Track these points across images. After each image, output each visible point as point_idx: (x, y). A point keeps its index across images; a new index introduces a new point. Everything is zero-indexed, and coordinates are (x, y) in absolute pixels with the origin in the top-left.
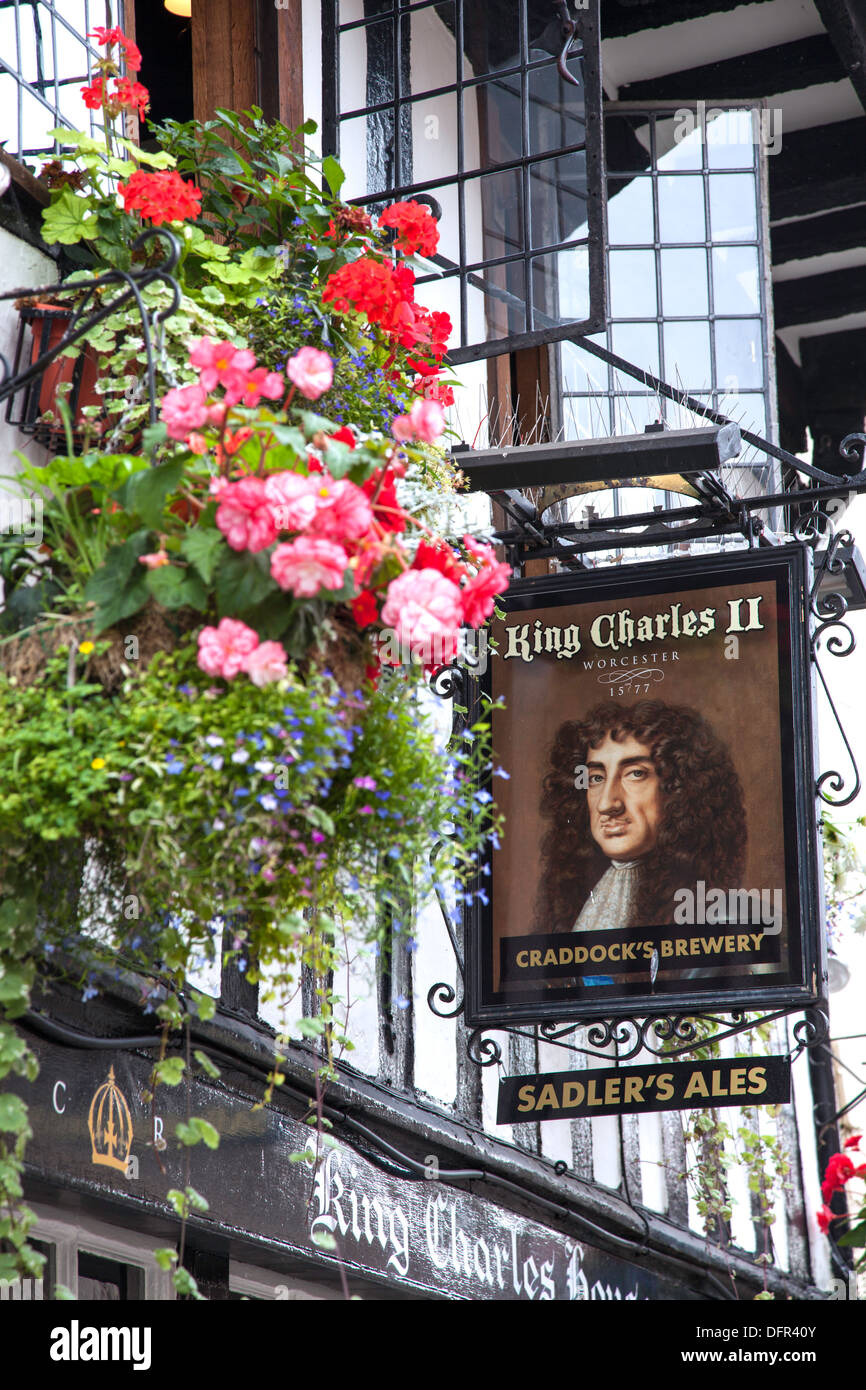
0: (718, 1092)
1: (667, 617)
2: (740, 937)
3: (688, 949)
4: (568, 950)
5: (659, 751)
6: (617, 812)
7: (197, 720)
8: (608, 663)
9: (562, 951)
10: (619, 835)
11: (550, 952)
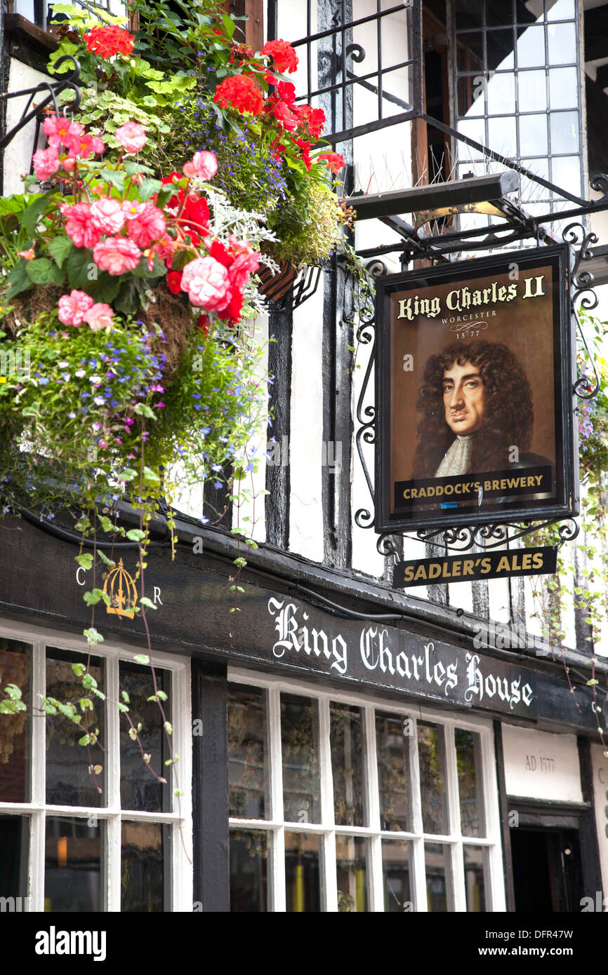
0: (515, 567)
1: (490, 290)
2: (529, 478)
3: (499, 486)
4: (433, 489)
5: (484, 370)
6: (460, 407)
7: (58, 352)
8: (456, 319)
9: (429, 489)
10: (461, 420)
11: (422, 489)
